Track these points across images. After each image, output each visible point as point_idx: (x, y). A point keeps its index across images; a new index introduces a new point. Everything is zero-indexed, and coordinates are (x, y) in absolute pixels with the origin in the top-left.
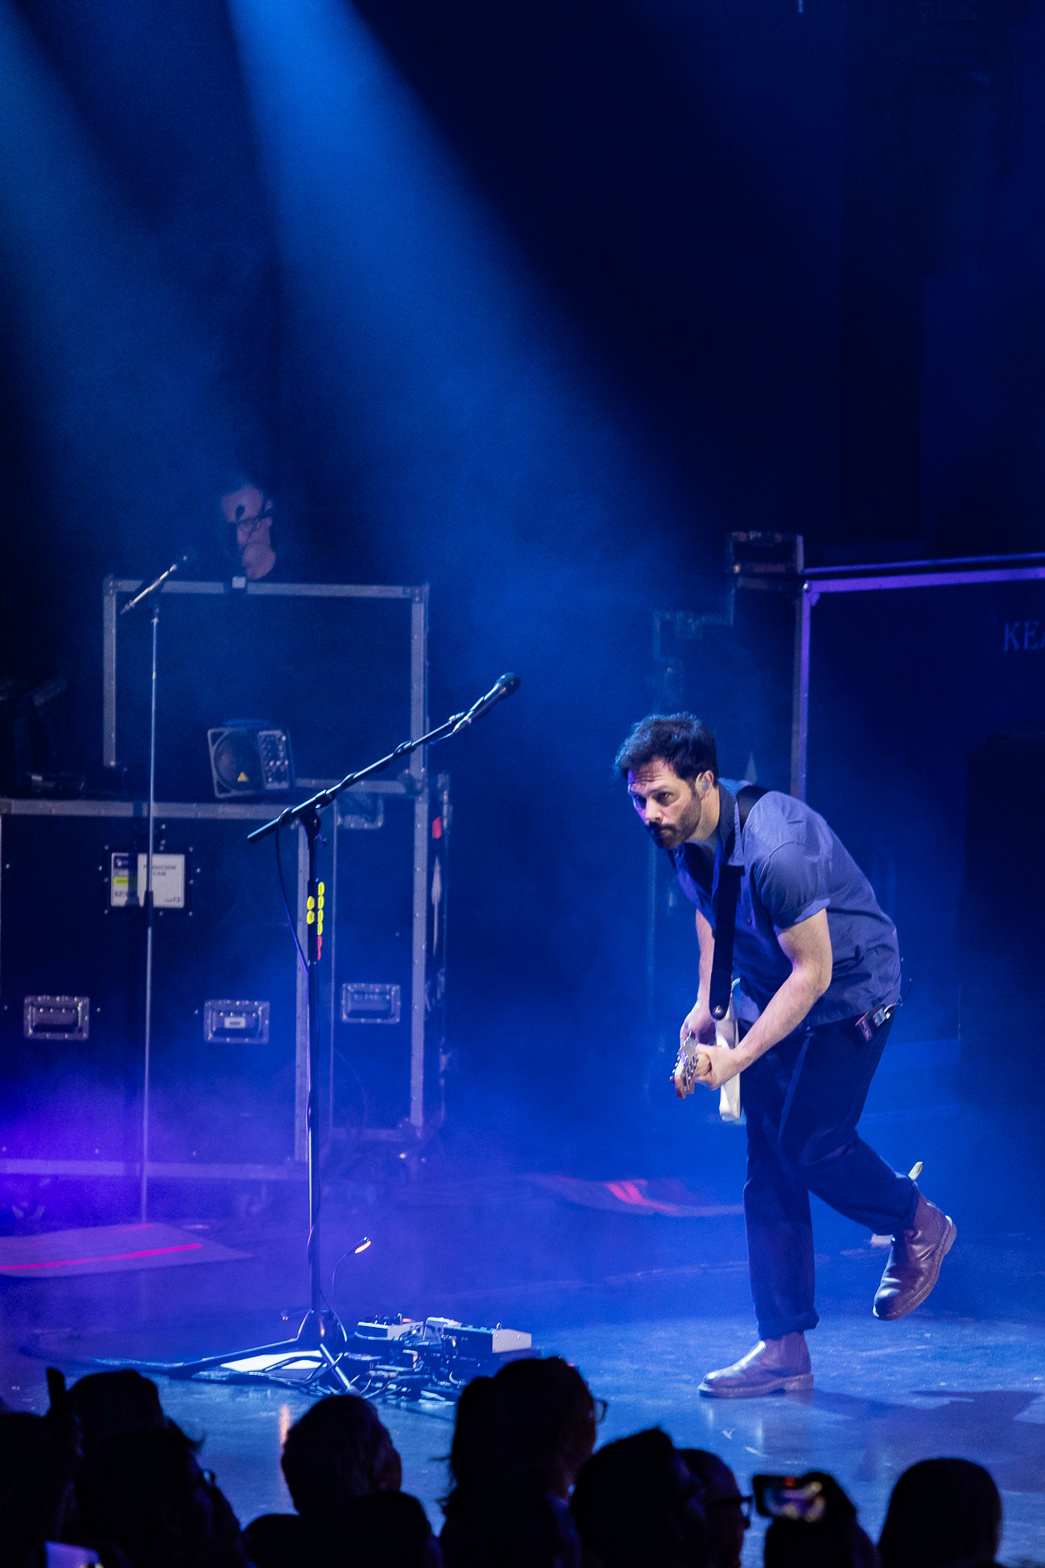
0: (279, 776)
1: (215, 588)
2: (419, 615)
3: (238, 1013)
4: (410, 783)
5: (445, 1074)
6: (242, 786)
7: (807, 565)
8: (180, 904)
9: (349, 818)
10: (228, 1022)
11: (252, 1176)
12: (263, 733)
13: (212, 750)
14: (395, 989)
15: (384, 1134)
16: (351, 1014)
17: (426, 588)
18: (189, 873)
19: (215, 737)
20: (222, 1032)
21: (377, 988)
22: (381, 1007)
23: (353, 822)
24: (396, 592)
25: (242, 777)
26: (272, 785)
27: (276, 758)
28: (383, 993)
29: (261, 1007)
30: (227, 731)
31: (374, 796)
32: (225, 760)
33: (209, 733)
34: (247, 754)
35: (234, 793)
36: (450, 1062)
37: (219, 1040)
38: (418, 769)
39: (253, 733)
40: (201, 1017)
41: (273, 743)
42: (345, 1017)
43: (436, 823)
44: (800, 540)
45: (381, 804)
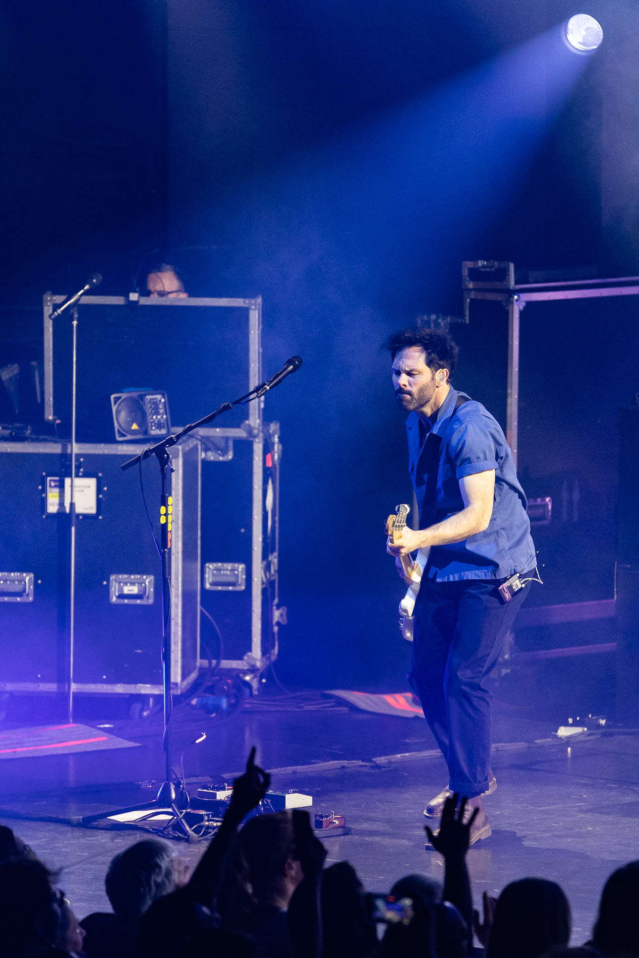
0: (159, 426)
1: (118, 300)
2: (255, 318)
3: (133, 584)
4: (250, 431)
5: (278, 623)
6: (134, 432)
7: (517, 283)
8: (93, 510)
9: (209, 453)
10: (127, 590)
11: (143, 692)
12: (149, 397)
13: (114, 408)
14: (241, 567)
15: (234, 664)
16: (213, 584)
17: (259, 300)
18: (99, 490)
19: (117, 399)
20: (122, 596)
21: (229, 566)
22: (232, 579)
23: (211, 456)
24: (238, 302)
25: (135, 427)
26: (155, 432)
27: (157, 413)
28: (233, 570)
29: (148, 580)
30: (124, 396)
31: (227, 439)
32: (123, 415)
33: (112, 397)
34: (138, 411)
35: (129, 437)
36: (281, 615)
37: (121, 601)
38: (254, 421)
39: (142, 397)
40: (107, 587)
41: (156, 404)
42: (208, 586)
43: (269, 456)
44: (512, 266)
45: (231, 443)
